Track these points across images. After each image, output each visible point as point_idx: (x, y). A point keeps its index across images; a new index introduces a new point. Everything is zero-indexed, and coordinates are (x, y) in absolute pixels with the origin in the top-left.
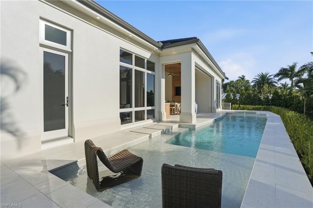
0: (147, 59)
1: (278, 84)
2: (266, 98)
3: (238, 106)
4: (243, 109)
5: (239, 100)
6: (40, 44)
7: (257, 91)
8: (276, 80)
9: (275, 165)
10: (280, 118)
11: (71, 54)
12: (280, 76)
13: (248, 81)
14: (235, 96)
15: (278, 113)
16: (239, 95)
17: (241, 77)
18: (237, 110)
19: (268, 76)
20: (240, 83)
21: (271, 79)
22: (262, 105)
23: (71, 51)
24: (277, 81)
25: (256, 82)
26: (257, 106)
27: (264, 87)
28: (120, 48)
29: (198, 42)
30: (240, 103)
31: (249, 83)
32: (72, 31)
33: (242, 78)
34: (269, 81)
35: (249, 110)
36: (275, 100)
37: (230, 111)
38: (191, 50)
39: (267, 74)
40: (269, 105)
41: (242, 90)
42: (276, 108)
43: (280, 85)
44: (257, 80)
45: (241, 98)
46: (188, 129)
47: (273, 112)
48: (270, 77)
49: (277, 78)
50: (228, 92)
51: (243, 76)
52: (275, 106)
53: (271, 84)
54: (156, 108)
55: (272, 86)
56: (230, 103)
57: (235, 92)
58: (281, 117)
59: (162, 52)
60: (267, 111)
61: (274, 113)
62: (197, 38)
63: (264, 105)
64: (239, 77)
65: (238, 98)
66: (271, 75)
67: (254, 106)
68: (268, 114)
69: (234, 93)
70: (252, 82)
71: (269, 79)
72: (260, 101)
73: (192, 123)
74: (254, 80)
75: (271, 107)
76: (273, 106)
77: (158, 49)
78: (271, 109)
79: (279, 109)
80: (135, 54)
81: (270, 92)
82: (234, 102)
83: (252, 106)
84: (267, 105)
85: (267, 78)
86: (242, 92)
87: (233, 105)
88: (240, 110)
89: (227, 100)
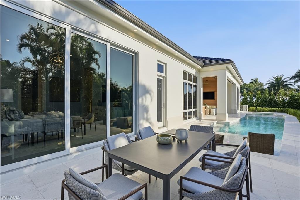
0: (194, 75)
1: (294, 87)
2: (282, 101)
3: (255, 108)
4: (260, 111)
5: (255, 103)
6: (158, 75)
7: (273, 95)
8: (292, 82)
9: (294, 141)
10: (297, 119)
11: (165, 78)
12: (296, 79)
13: (261, 84)
14: (251, 99)
15: (294, 114)
16: (256, 98)
17: (254, 79)
18: (254, 111)
19: (283, 78)
20: (254, 86)
21: (286, 81)
22: (278, 108)
23: (165, 76)
24: (293, 84)
25: (270, 84)
26: (274, 108)
27: (281, 91)
28: (183, 70)
29: (232, 64)
30: (257, 105)
31: (263, 85)
32: (166, 64)
33: (254, 81)
34: (284, 84)
35: (266, 112)
36: (292, 103)
37: (248, 112)
38: (225, 68)
39: (282, 77)
40: (285, 107)
41: (258, 94)
42: (292, 110)
43: (296, 87)
44: (272, 83)
45: (258, 101)
46: (224, 125)
47: (289, 114)
48: (285, 80)
49: (293, 81)
50: (245, 95)
51: (256, 79)
52: (292, 108)
53: (286, 87)
54: (197, 109)
55: (287, 88)
56: (248, 106)
57: (252, 96)
58: (297, 117)
59: (202, 69)
60: (283, 112)
61: (291, 114)
62: (231, 60)
63: (280, 108)
64: (252, 80)
65: (254, 101)
66: (286, 77)
67: (271, 108)
68: (285, 116)
69: (250, 96)
70: (265, 85)
71: (284, 82)
72: (276, 103)
73: (226, 121)
74: (268, 82)
75: (288, 110)
76: (289, 109)
77: (201, 67)
78: (287, 111)
79: (295, 111)
80: (189, 72)
81: (286, 95)
82: (251, 104)
83: (269, 108)
84: (283, 108)
85: (282, 81)
86: (258, 96)
87: (251, 108)
88: (258, 111)
89: (244, 103)
